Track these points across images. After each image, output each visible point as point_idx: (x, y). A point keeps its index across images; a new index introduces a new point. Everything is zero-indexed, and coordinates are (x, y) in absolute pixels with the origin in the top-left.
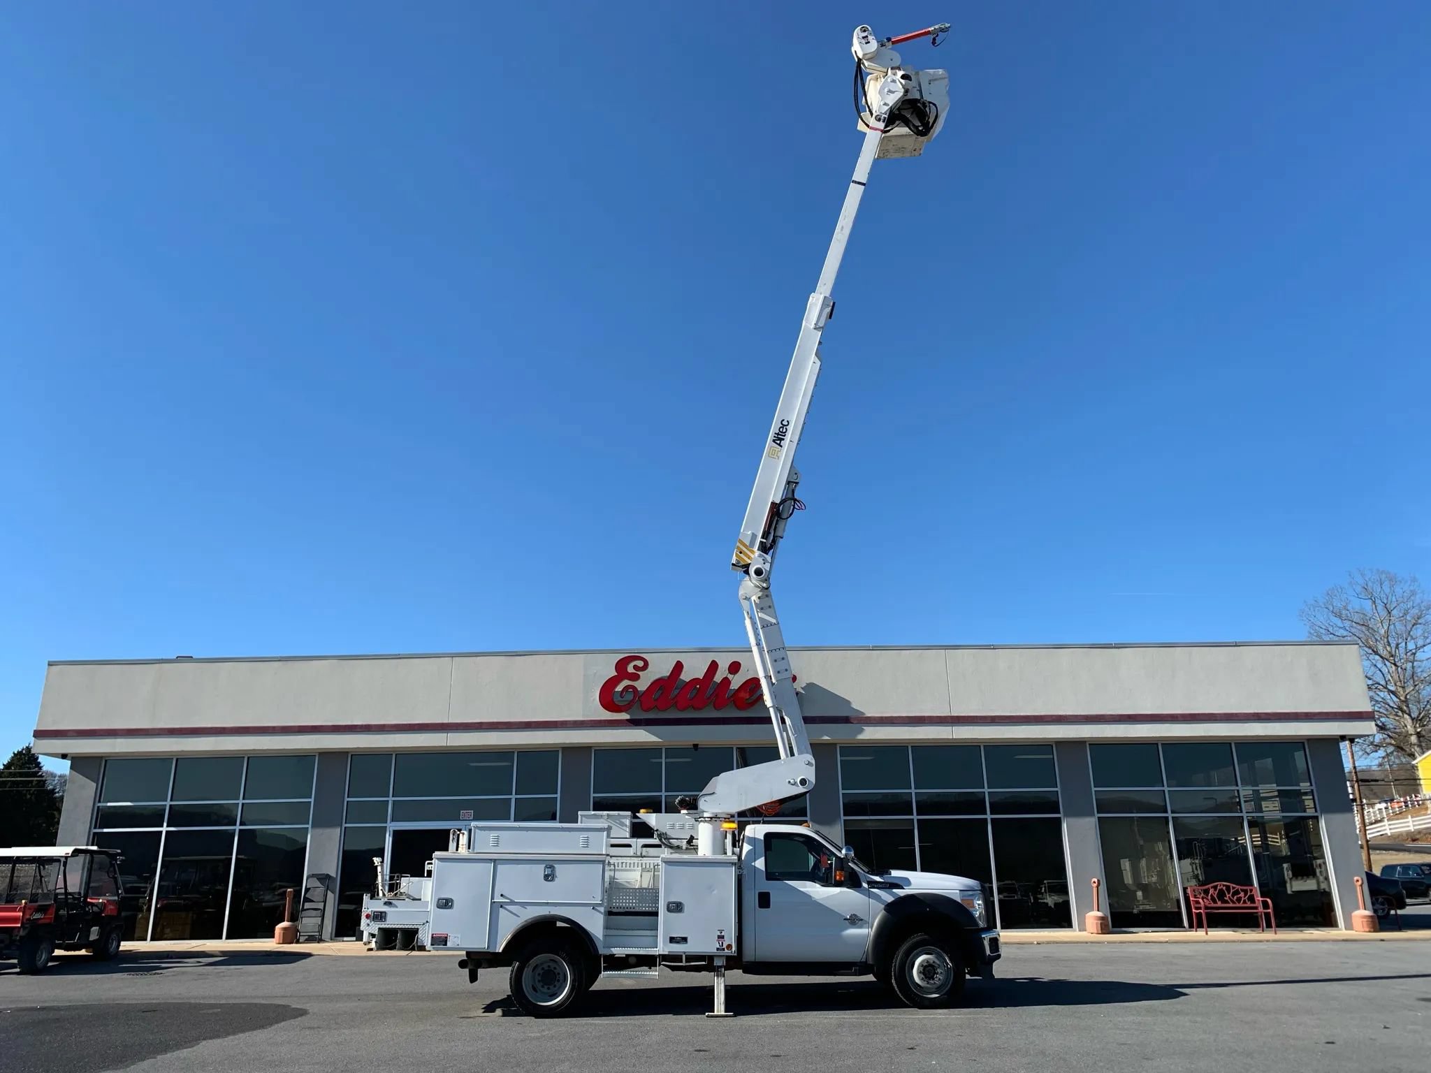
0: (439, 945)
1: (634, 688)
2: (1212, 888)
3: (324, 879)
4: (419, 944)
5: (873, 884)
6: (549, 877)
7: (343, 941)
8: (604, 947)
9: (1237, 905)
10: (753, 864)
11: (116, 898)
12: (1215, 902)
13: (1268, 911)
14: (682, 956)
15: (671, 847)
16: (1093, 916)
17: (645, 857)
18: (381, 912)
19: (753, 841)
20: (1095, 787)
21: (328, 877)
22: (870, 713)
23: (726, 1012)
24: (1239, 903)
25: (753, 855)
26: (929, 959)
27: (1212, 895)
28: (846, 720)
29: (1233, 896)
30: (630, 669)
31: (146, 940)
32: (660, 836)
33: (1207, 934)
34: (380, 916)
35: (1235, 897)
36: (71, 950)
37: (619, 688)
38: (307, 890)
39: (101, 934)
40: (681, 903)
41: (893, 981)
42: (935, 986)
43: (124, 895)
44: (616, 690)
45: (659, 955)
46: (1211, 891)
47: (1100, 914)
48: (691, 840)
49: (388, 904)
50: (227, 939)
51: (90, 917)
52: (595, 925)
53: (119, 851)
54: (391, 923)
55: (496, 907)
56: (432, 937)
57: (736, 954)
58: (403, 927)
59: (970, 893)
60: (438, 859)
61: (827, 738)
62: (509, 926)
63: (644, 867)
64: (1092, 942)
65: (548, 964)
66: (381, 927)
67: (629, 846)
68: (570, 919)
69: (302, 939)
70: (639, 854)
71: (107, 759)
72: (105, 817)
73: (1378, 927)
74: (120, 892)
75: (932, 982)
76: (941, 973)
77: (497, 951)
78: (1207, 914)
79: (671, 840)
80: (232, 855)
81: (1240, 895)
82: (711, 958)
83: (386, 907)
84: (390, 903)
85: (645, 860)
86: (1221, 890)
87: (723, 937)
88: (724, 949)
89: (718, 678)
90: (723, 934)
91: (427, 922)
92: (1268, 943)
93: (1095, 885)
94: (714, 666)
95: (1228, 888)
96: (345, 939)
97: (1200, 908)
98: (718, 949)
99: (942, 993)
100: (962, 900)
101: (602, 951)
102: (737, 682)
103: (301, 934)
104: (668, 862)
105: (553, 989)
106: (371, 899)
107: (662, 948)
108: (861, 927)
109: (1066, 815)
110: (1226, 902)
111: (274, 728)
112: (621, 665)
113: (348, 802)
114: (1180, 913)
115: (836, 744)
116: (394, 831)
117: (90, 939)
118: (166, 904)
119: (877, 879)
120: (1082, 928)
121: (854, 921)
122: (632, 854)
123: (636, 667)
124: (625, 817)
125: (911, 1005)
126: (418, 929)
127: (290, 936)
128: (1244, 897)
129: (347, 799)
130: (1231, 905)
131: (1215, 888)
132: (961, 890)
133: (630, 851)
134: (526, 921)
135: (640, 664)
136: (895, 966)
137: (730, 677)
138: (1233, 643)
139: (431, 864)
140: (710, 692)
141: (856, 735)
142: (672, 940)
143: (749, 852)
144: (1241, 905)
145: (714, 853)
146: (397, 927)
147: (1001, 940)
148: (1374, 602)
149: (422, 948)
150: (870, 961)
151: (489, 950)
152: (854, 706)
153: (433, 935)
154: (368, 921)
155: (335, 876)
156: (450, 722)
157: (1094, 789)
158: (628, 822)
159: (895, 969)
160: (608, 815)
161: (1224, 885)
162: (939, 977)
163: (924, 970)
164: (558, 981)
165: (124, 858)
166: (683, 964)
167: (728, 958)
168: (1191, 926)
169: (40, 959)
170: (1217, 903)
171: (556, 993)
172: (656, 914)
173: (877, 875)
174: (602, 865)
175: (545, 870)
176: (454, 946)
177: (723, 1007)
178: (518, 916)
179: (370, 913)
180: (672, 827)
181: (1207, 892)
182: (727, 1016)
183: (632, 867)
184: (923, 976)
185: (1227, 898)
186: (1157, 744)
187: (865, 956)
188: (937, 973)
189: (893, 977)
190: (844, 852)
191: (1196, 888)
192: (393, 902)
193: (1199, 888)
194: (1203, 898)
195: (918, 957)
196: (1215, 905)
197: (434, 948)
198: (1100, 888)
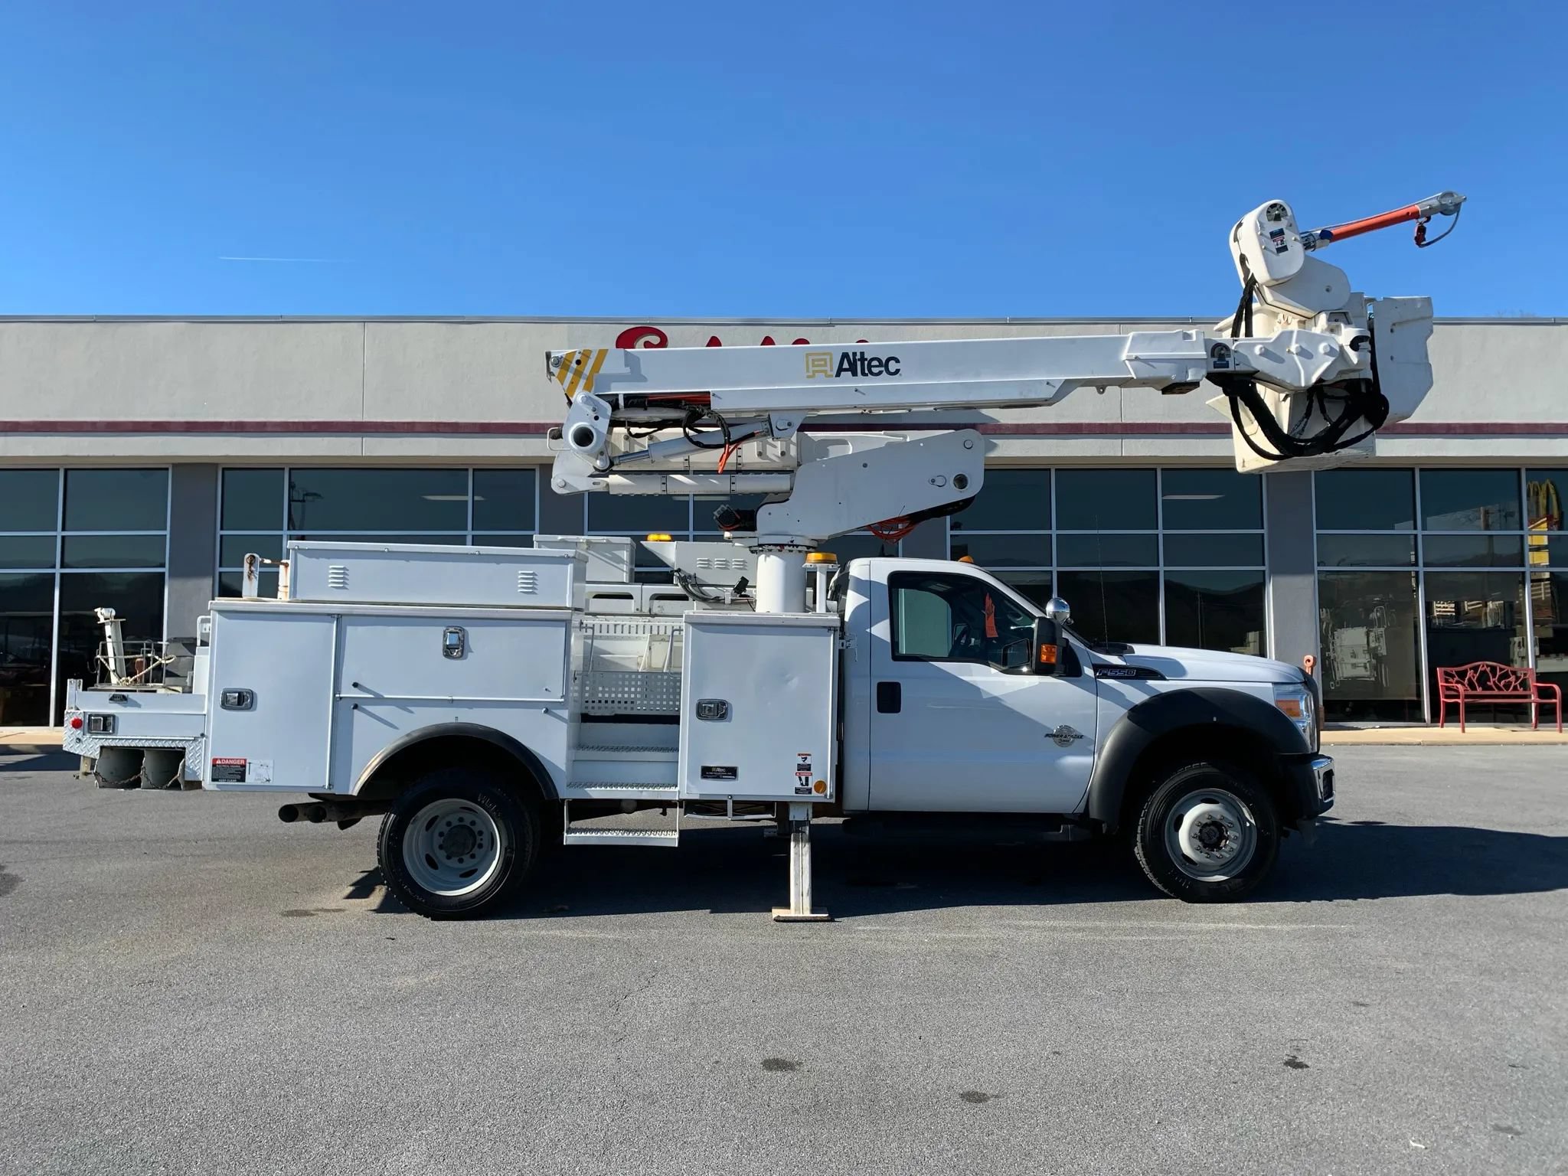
0: (227, 780)
2: (1471, 669)
4: (188, 778)
5: (1103, 670)
6: (455, 650)
8: (569, 786)
9: (1505, 692)
10: (868, 630)
12: (1473, 688)
13: (1554, 701)
14: (726, 802)
15: (704, 599)
17: (656, 615)
18: (106, 717)
19: (866, 587)
20: (1318, 529)
23: (813, 911)
24: (1507, 689)
25: (867, 615)
26: (1211, 811)
27: (1470, 679)
29: (1500, 680)
30: (639, 346)
32: (683, 580)
33: (1463, 731)
34: (106, 724)
40: (723, 703)
41: (1138, 851)
42: (1223, 862)
45: (681, 802)
46: (1470, 673)
48: (743, 584)
49: (120, 698)
52: (549, 743)
54: (127, 735)
55: (344, 710)
56: (214, 765)
57: (833, 800)
59: (1291, 688)
60: (220, 612)
62: (374, 743)
63: (655, 632)
65: (461, 815)
66: (106, 744)
67: (629, 597)
68: (497, 731)
70: (646, 610)
75: (1216, 853)
76: (1236, 838)
77: (350, 793)
78: (1466, 704)
79: (704, 588)
81: (1510, 679)
82: (783, 807)
83: (115, 705)
84: (124, 698)
85: (656, 622)
86: (1484, 672)
87: (808, 768)
88: (810, 791)
90: (808, 762)
91: (203, 735)
94: (767, 344)
95: (1493, 670)
97: (1458, 697)
98: (797, 791)
99: (1235, 873)
100: (1277, 702)
101: (565, 793)
104: (698, 624)
105: (468, 863)
106: (85, 689)
107: (689, 786)
108: (1078, 751)
110: (1491, 688)
113: (221, 536)
114: (1419, 703)
119: (1114, 660)
121: (1065, 738)
122: (633, 610)
123: (647, 345)
124: (620, 546)
125: (1171, 894)
126: (184, 748)
128: (1515, 682)
130: (1496, 692)
131: (1475, 669)
132: (1275, 684)
133: (631, 606)
134: (408, 735)
135: (655, 340)
136: (1144, 823)
139: (208, 621)
142: (707, 772)
143: (858, 610)
144: (1510, 692)
145: (786, 609)
146: (140, 744)
149: (196, 785)
150: (1094, 813)
151: (332, 790)
153: (215, 760)
154: (78, 733)
156: (364, 420)
157: (1316, 532)
158: (625, 555)
159: (1143, 830)
160: (589, 543)
161: (1488, 666)
162: (1230, 845)
163: (1201, 831)
164: (480, 846)
166: (729, 817)
167: (818, 806)
170: (1476, 690)
171: (476, 870)
172: (675, 720)
173: (1108, 653)
174: (564, 629)
175: (445, 635)
176: (259, 783)
177: (807, 901)
178: (396, 728)
179: (81, 717)
180: (707, 565)
181: (1462, 675)
182: (815, 920)
183: (633, 634)
184: (1198, 843)
185: (1491, 683)
186: (1412, 470)
187: (1083, 804)
188: (1227, 839)
189: (1139, 844)
190: (1050, 608)
191: (1448, 669)
192: (130, 695)
193: (1453, 670)
194: (1457, 682)
195: (1191, 808)
196: (1474, 693)
197: (218, 786)
198: (1314, 668)
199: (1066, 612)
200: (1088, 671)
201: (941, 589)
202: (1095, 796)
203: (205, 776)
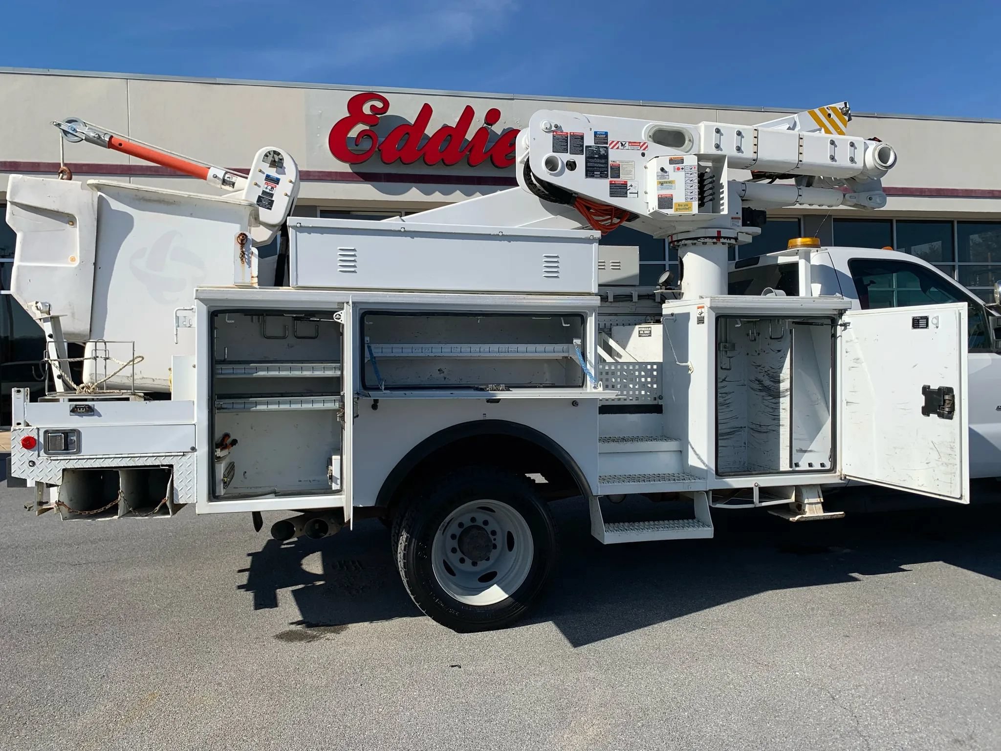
1: (372, 134)
4: (178, 501)
14: (752, 489)
18: (67, 433)
34: (68, 441)
37: (354, 133)
44: (348, 136)
49: (82, 411)
58: (131, 464)
65: (473, 515)
66: (70, 466)
83: (77, 418)
84: (91, 409)
89: (473, 129)
91: (194, 449)
94: (469, 113)
101: (597, 489)
112: (355, 104)
123: (373, 108)
126: (171, 466)
135: (379, 104)
137: (488, 128)
140: (463, 144)
149: (187, 508)
154: (31, 455)
156: (130, 164)
164: (495, 546)
171: (494, 573)
179: (34, 435)
192: (97, 405)
203: (199, 497)
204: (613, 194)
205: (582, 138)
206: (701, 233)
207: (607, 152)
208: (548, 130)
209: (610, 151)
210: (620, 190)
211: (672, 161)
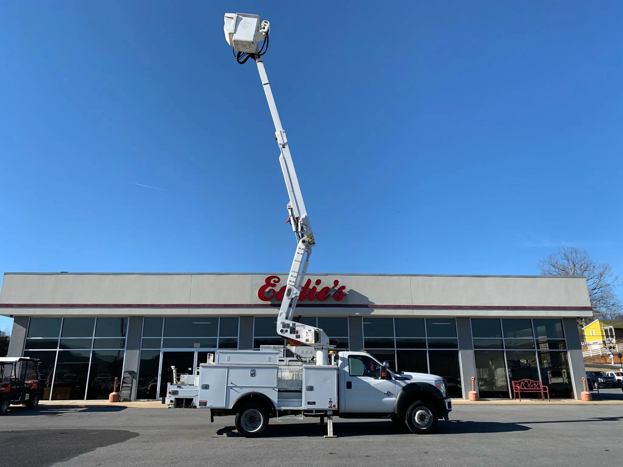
0: (202, 406)
1: (274, 290)
2: (522, 381)
3: (132, 373)
4: (193, 405)
5: (396, 378)
6: (253, 375)
7: (140, 401)
8: (278, 407)
9: (533, 389)
10: (343, 369)
11: (37, 381)
12: (524, 388)
13: (547, 391)
14: (313, 410)
15: (302, 361)
16: (472, 393)
17: (290, 366)
18: (176, 391)
19: (343, 359)
20: (473, 337)
21: (133, 372)
22: (377, 303)
23: (333, 435)
24: (534, 388)
25: (343, 365)
26: (422, 412)
27: (522, 385)
28: (366, 306)
29: (531, 385)
30: (272, 282)
31: (49, 400)
32: (297, 356)
33: (520, 401)
34: (175, 393)
35: (532, 386)
36: (16, 405)
37: (267, 290)
38: (124, 378)
39: (30, 397)
40: (312, 387)
41: (406, 422)
42: (425, 424)
43: (41, 379)
44: (266, 291)
45: (303, 410)
46: (522, 383)
47: (475, 392)
48: (313, 358)
50: (86, 399)
51: (25, 389)
52: (274, 396)
53: (39, 359)
54: (180, 396)
55: (228, 388)
56: (200, 402)
57: (337, 409)
58: (186, 398)
59: (439, 382)
60: (202, 367)
61: (357, 314)
62: (235, 397)
63: (290, 370)
64: (473, 404)
65: (252, 413)
66: (176, 397)
67: (283, 361)
68: (262, 394)
69: (121, 400)
70: (287, 364)
71: (31, 317)
72: (29, 344)
73: (592, 399)
74: (39, 378)
75: (424, 422)
76: (428, 418)
77: (229, 408)
78: (520, 392)
79: (302, 358)
80: (89, 362)
81: (534, 385)
82: (326, 411)
83: (178, 388)
84: (180, 387)
86: (526, 382)
87: (331, 402)
88: (332, 407)
89: (311, 287)
90: (331, 400)
91: (197, 395)
92: (548, 405)
93: (473, 380)
94: (309, 281)
95: (529, 381)
96: (141, 400)
97: (518, 390)
98: (329, 407)
99: (428, 427)
100: (436, 385)
101: (277, 408)
102: (319, 289)
103: (121, 398)
104: (306, 368)
105: (254, 425)
106: (171, 385)
107: (304, 406)
108: (392, 397)
109: (461, 349)
110: (528, 388)
111: (109, 305)
112: (268, 280)
113: (143, 339)
114: (508, 392)
115: (361, 317)
116: (164, 352)
117: (25, 399)
118: (57, 383)
119: (399, 376)
120: (467, 398)
121: (389, 394)
122: (284, 364)
123: (274, 281)
124: (281, 348)
125: (414, 432)
126: (193, 398)
127: (117, 399)
128: (536, 385)
129: (142, 338)
130: (530, 389)
131: (524, 381)
132: (435, 381)
133: (284, 363)
134: (242, 395)
135: (277, 280)
136: (407, 415)
137: (316, 286)
138: (533, 276)
140: (307, 292)
141: (370, 313)
142: (309, 403)
143: (341, 364)
144: (534, 389)
145: (324, 364)
146: (183, 397)
147: (452, 403)
148: (568, 261)
149: (195, 407)
150: (396, 412)
151: (226, 408)
152: (370, 300)
153: (200, 401)
154: (170, 395)
155: (136, 372)
156: (190, 304)
157: (473, 338)
158: (282, 350)
159: (407, 417)
160: (274, 347)
161: (527, 380)
162: (426, 420)
163: (420, 417)
164: (257, 421)
165: (41, 363)
166: (314, 414)
167: (334, 411)
168: (513, 398)
169: (4, 408)
171: (256, 427)
172: (300, 391)
173: (398, 374)
174: (277, 370)
175: (251, 372)
176: (209, 406)
177: (332, 433)
178: (239, 393)
179: (171, 391)
180: (303, 352)
181: (520, 383)
182: (334, 437)
183: (285, 370)
184: (419, 419)
185: (528, 386)
186: (500, 319)
187: (393, 410)
188: (426, 419)
189: (406, 420)
190: (384, 363)
191: (515, 381)
192: (182, 386)
193: (517, 382)
194: (518, 386)
195: (417, 411)
196: (523, 389)
197: (200, 407)
198: (475, 381)
199: (388, 365)
200: (393, 379)
201: (360, 358)
202: (396, 407)
203: (197, 404)
204: (296, 338)
205: (289, 324)
206: (318, 347)
207: (295, 328)
208: (281, 323)
209: (296, 327)
210: (298, 337)
211: (309, 331)
